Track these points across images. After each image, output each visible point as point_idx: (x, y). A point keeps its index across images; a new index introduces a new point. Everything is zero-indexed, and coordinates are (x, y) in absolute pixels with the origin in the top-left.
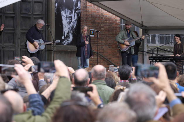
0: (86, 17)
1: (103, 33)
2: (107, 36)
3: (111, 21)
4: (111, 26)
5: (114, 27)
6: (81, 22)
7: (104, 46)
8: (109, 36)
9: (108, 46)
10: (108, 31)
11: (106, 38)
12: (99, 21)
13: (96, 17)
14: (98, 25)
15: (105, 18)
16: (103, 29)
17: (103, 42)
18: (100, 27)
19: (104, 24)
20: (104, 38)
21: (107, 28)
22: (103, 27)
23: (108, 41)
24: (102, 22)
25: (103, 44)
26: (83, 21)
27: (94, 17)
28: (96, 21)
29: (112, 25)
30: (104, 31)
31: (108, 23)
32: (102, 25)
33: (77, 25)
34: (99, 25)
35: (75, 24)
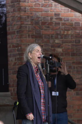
0: (19, 23)
3: (78, 31)
4: (79, 42)
6: (9, 37)
8: (76, 66)
10: (73, 55)
12: (50, 32)
13: (44, 23)
14: (48, 41)
15: (63, 24)
16: (60, 50)
18: (52, 46)
19: (62, 38)
21: (70, 47)
22: (59, 46)
24: (57, 34)
26: (14, 33)
27: (37, 23)
28: (43, 32)
29: (81, 40)
31: (72, 36)
32: (57, 41)
34: (51, 41)
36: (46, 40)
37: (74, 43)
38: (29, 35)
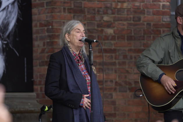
1: (113, 47)
2: (125, 57)
4: (139, 19)
5: (149, 24)
6: (34, 10)
7: (115, 89)
8: (133, 55)
9: (131, 90)
10: (130, 38)
11: (124, 63)
14: (93, 18)
16: (110, 31)
17: (113, 76)
18: (98, 25)
19: (113, 14)
20: (114, 64)
21: (126, 27)
22: (110, 25)
23: (127, 72)
24: (107, 7)
25: (113, 85)
29: (142, 16)
30: (113, 38)
31: (128, 10)
32: (106, 18)
33: (18, 20)
34: (98, 18)
35: (13, 15)
36: (89, 16)
37: (132, 22)
38: (64, 9)
